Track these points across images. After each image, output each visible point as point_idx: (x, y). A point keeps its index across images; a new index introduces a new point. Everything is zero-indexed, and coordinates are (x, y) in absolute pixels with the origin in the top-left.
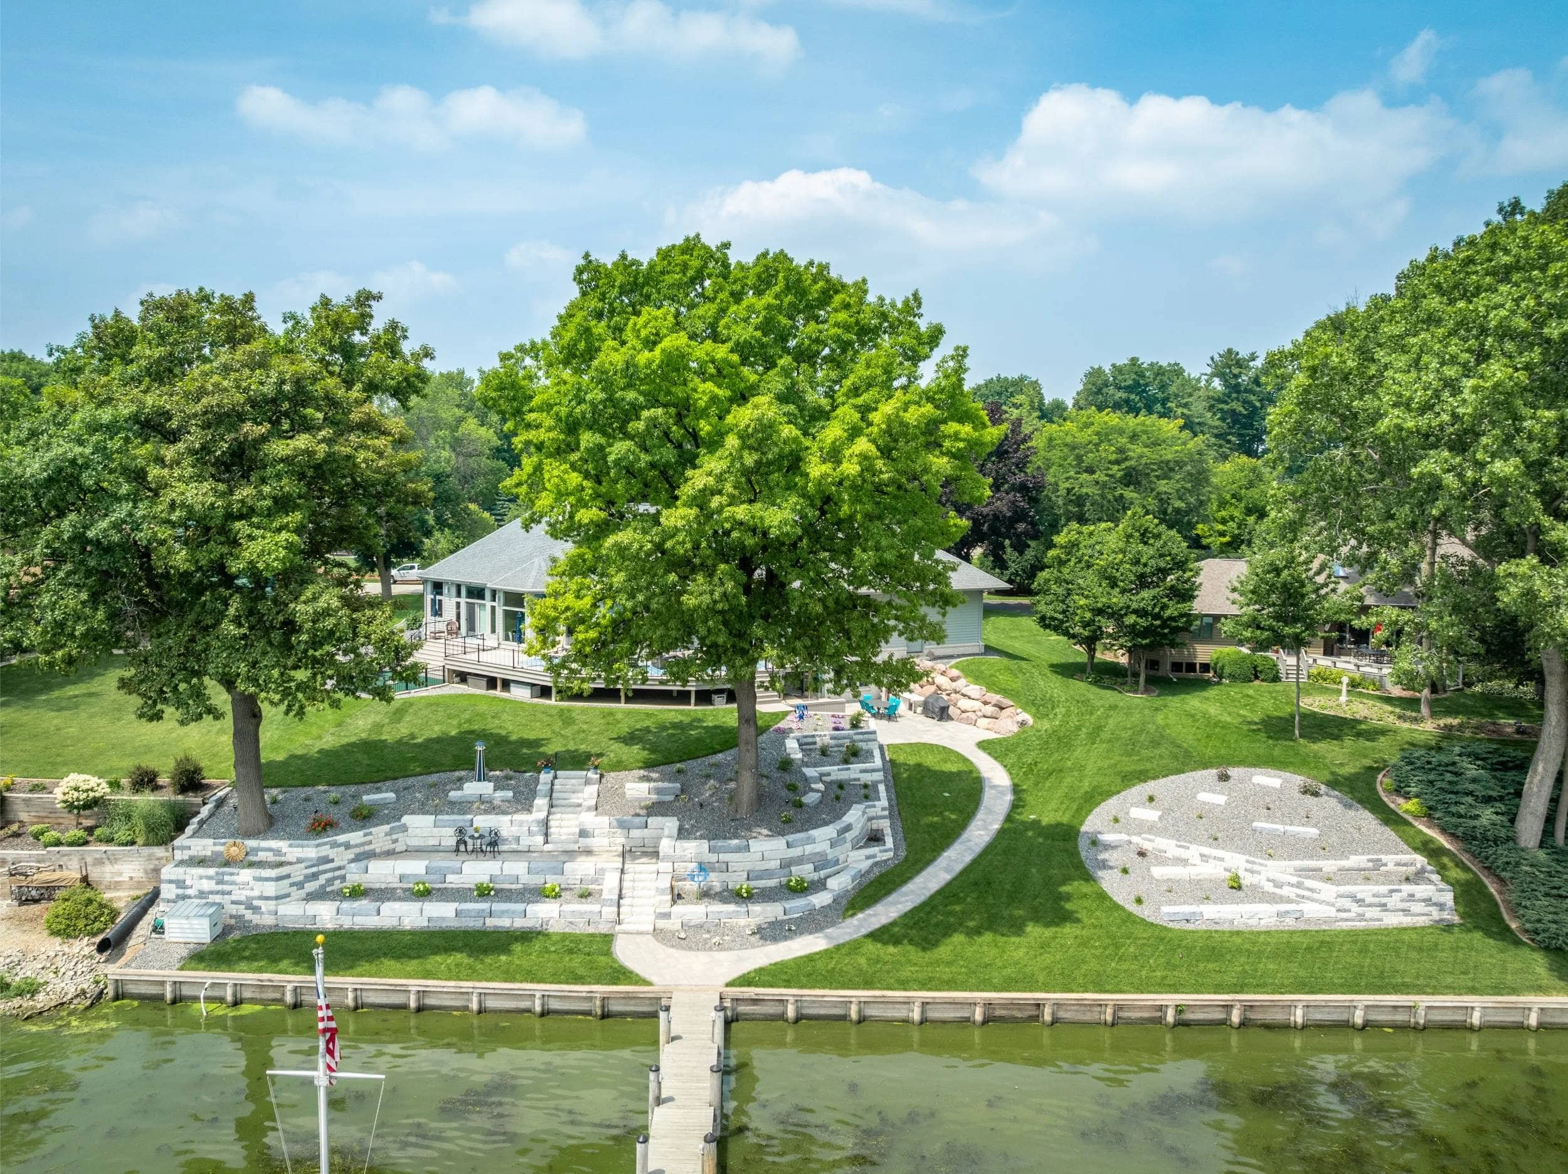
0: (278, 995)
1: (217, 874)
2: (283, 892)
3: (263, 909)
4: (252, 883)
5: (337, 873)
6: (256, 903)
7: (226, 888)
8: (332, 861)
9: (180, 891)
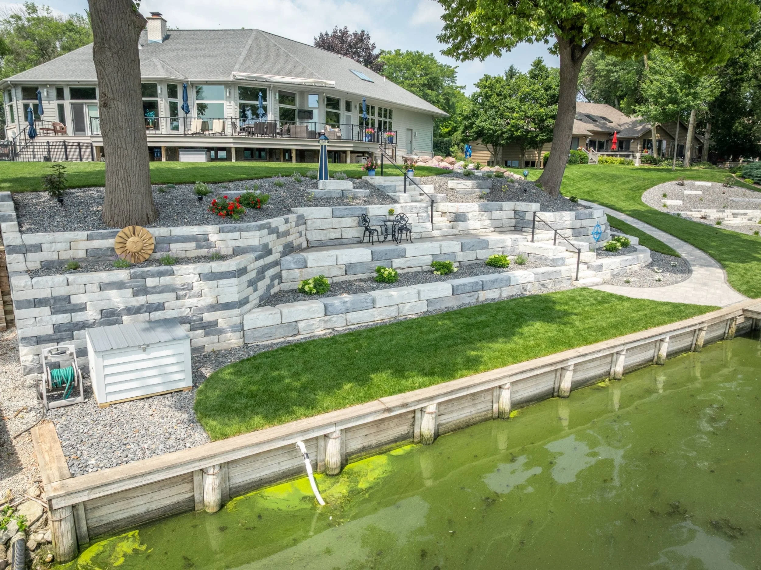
0: (403, 429)
1: (133, 277)
2: (242, 295)
3: (222, 324)
4: (198, 285)
5: (276, 270)
6: (208, 317)
7: (153, 299)
8: (271, 251)
9: (62, 318)
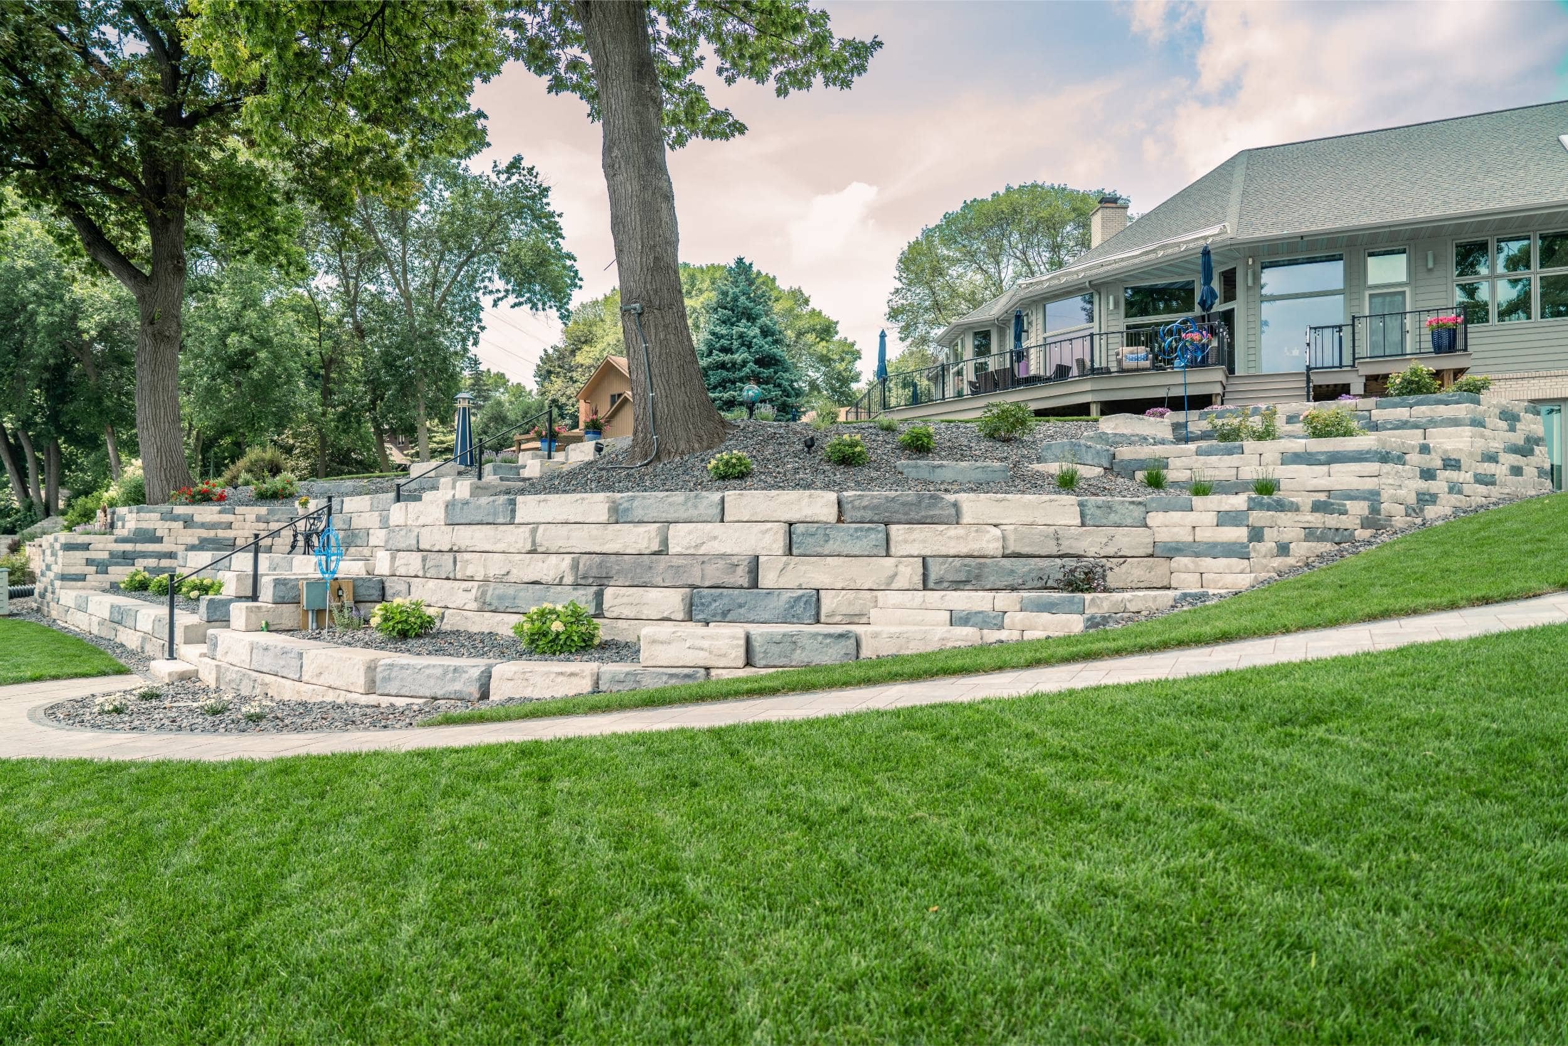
2: (73, 570)
5: (165, 563)
8: (160, 540)
